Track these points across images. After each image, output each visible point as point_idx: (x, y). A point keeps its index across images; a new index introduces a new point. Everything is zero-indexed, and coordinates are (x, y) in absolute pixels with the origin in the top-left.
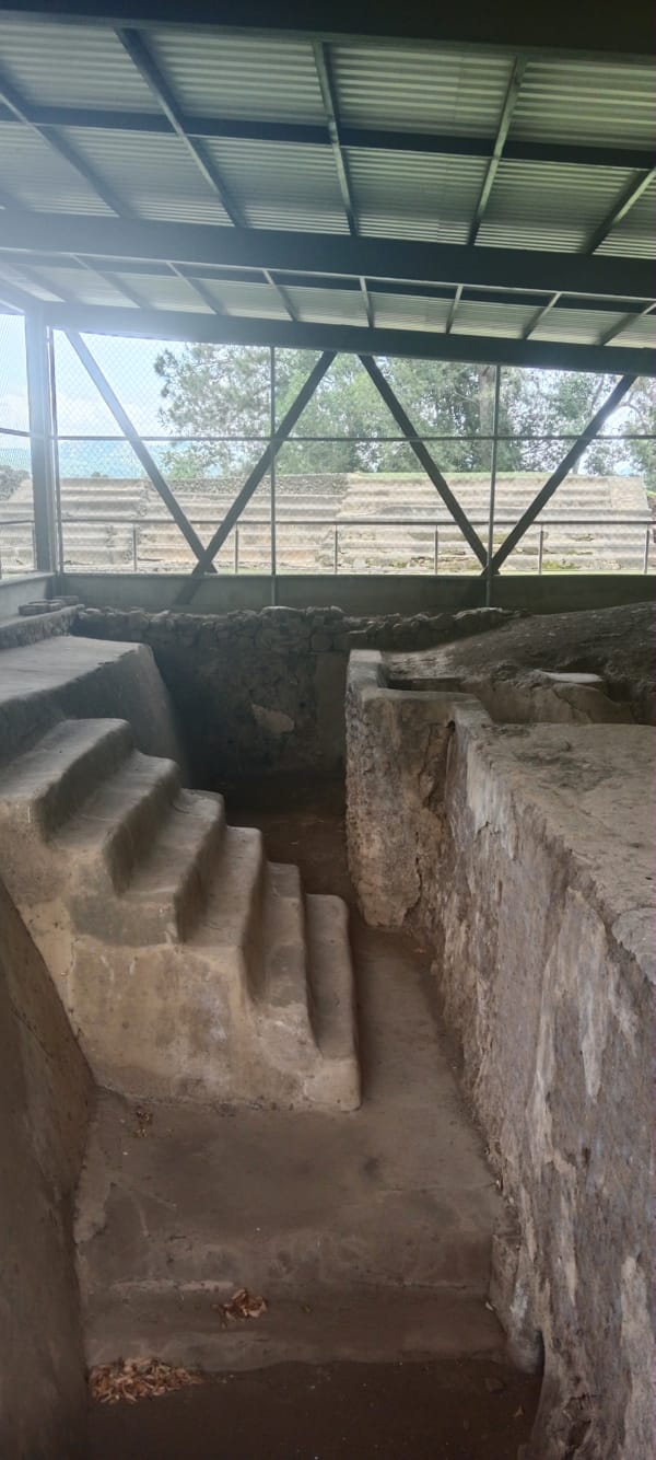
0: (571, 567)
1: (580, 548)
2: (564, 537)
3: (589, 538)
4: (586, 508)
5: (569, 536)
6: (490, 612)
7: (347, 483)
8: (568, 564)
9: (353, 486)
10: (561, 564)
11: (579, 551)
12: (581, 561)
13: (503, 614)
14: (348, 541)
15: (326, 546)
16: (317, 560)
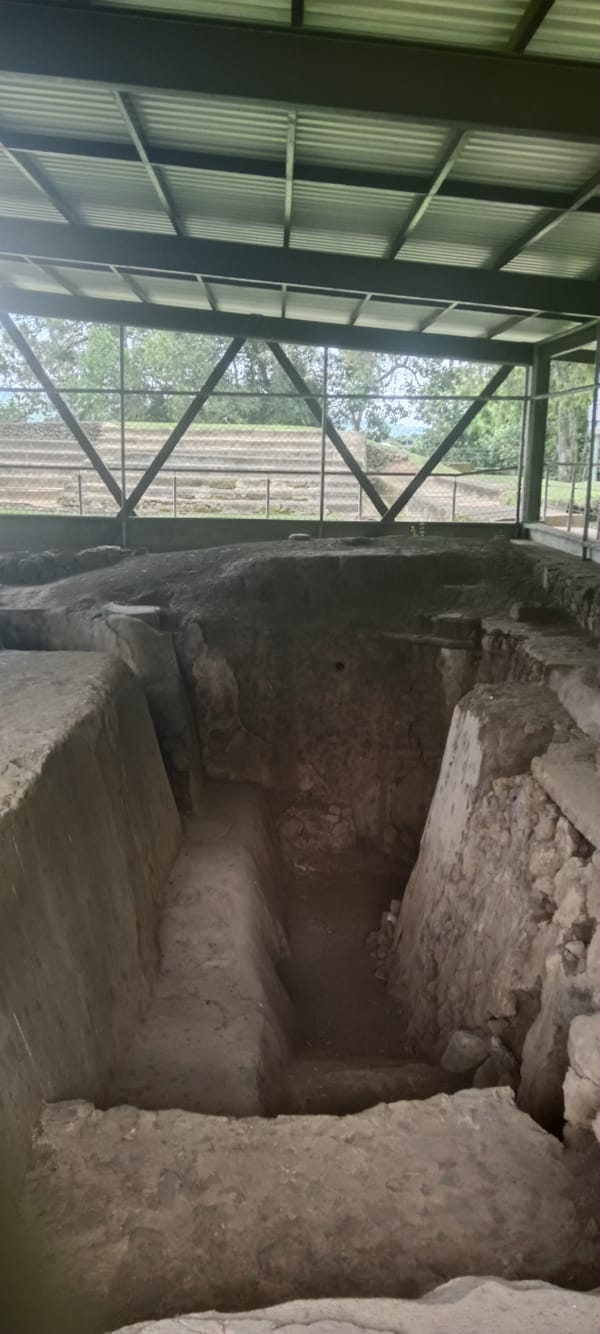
0: (287, 511)
1: (299, 495)
2: (284, 484)
3: (305, 486)
4: (311, 459)
5: (288, 483)
6: (107, 550)
7: (99, 431)
8: (284, 508)
9: (106, 434)
10: (278, 508)
11: (295, 497)
12: (296, 506)
13: (121, 553)
14: (89, 484)
15: (69, 489)
16: (58, 502)
